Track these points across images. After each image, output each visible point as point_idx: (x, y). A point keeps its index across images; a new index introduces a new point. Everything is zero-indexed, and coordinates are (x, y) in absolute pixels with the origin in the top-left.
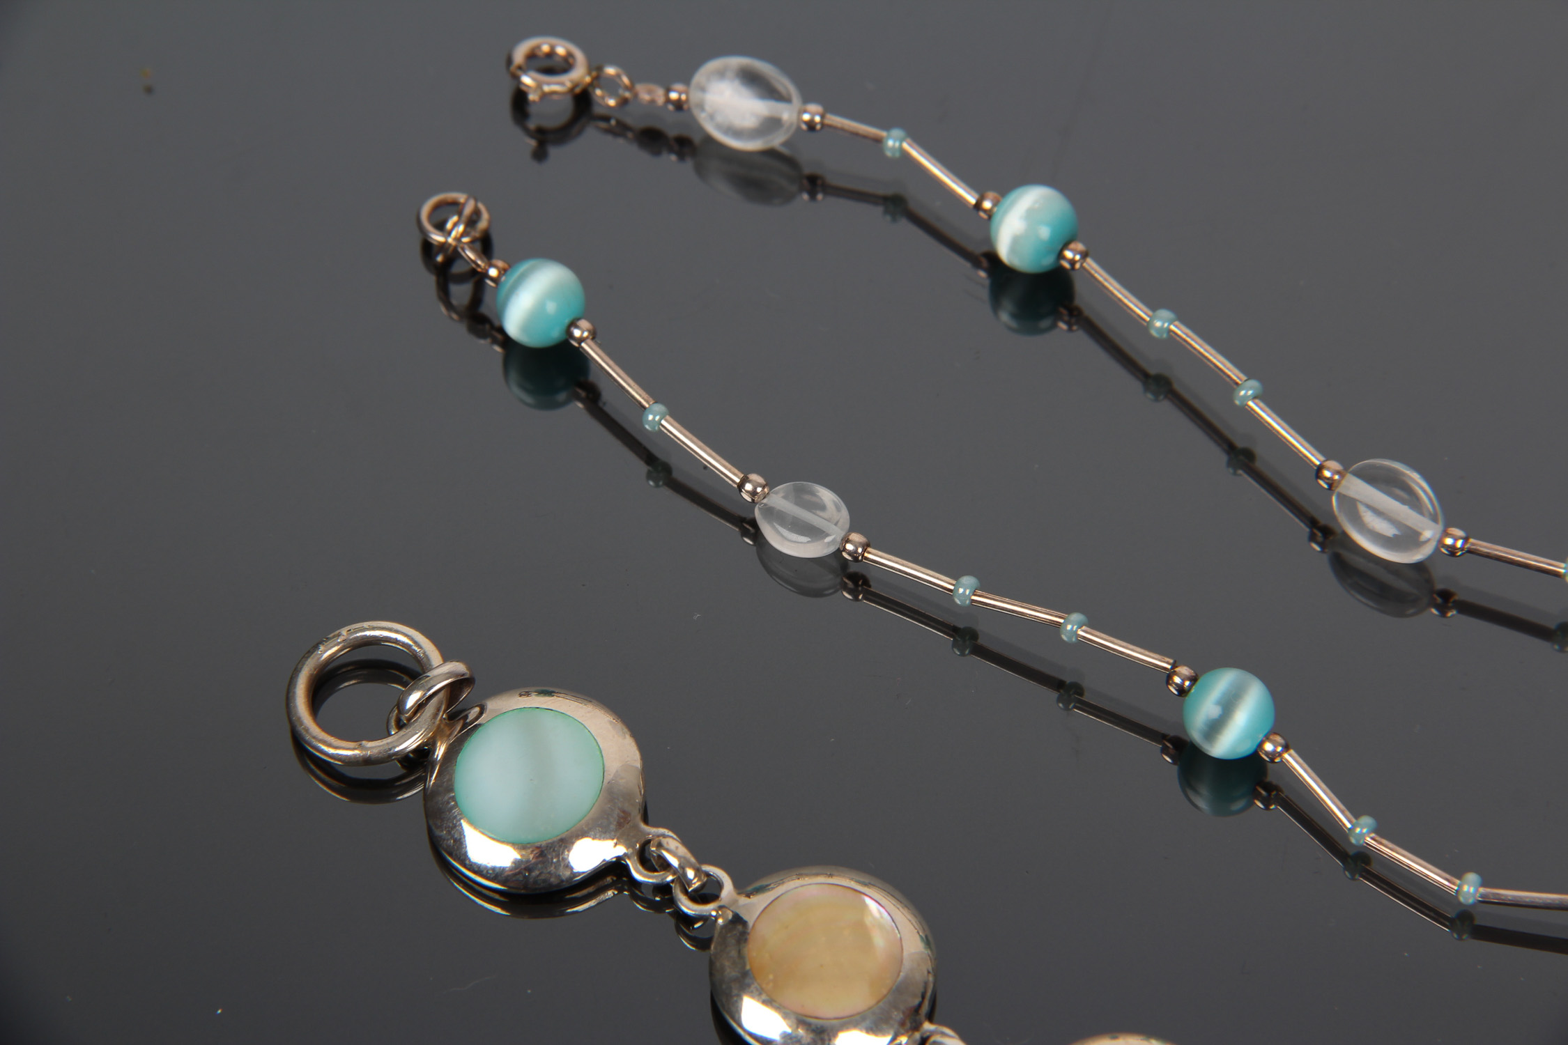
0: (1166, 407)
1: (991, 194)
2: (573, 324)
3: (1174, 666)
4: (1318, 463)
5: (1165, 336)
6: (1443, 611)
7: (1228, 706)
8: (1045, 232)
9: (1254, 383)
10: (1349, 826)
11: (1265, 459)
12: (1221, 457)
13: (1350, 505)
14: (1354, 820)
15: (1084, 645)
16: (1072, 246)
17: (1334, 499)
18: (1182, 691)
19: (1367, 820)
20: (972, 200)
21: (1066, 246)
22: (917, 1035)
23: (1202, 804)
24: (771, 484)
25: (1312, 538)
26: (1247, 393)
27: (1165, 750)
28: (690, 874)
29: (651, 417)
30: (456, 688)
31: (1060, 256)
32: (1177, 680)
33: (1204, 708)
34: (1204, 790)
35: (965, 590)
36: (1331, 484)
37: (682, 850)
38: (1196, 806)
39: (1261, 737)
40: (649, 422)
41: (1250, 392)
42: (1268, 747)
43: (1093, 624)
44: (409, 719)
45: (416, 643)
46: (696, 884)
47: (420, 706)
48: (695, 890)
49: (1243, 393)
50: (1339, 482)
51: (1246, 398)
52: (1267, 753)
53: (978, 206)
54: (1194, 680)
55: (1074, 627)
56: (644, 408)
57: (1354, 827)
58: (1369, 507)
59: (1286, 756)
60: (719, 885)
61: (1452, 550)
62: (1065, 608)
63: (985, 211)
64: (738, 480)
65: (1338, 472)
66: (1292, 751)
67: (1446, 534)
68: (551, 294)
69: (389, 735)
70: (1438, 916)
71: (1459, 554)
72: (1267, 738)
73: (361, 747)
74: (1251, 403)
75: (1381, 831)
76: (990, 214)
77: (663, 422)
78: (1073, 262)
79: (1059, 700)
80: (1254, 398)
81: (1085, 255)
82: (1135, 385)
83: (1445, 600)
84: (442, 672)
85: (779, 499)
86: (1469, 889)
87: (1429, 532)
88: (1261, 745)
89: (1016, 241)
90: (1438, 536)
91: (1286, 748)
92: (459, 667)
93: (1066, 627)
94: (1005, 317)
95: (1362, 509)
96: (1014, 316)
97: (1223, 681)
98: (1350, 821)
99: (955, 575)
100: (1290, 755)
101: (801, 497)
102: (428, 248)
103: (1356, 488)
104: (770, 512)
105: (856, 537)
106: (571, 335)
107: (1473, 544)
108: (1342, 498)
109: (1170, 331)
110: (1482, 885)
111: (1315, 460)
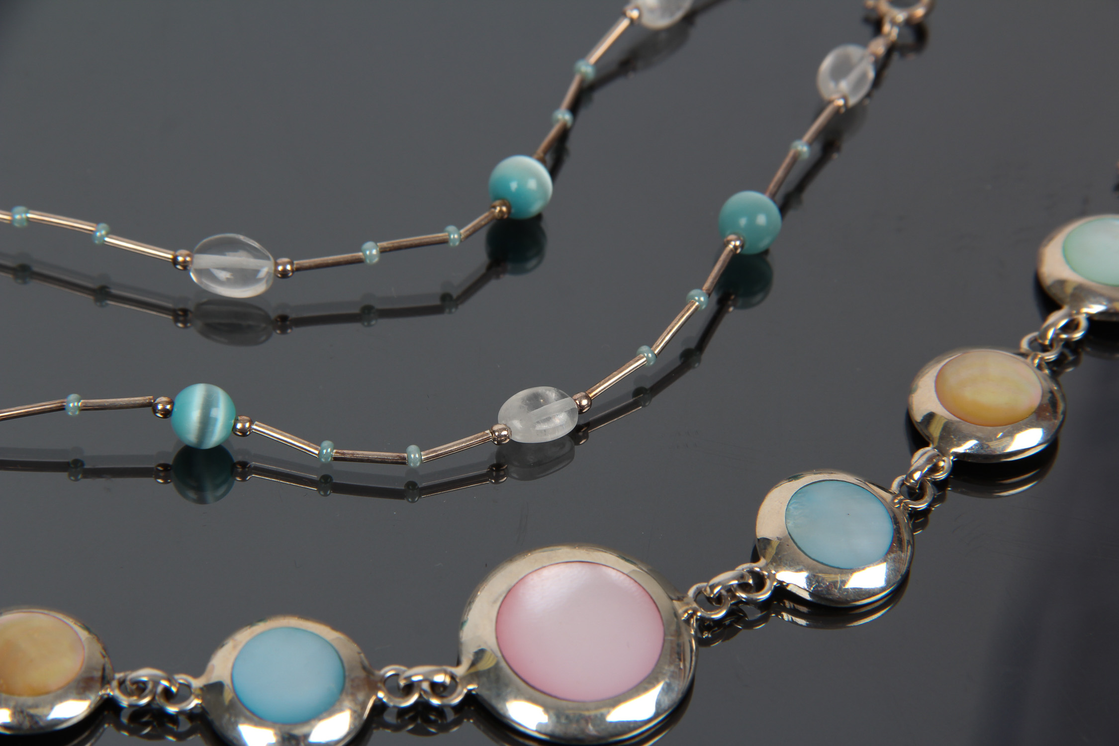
3: (155, 399)
4: (171, 256)
5: (25, 224)
6: (284, 330)
9: (102, 225)
10: (317, 452)
13: (204, 273)
14: (319, 448)
17: (192, 275)
18: (167, 414)
19: (326, 444)
22: (116, 684)
25: (176, 320)
32: (160, 408)
36: (185, 265)
39: (233, 422)
41: (103, 232)
42: (240, 426)
49: (99, 234)
50: (192, 262)
51: (102, 237)
52: (240, 431)
54: (172, 403)
55: (75, 403)
57: (320, 451)
58: (218, 269)
59: (254, 427)
61: (284, 274)
65: (188, 255)
66: (256, 423)
67: (277, 265)
71: (290, 274)
72: (237, 420)
74: (107, 239)
79: (70, 476)
80: (107, 235)
83: (284, 322)
87: (265, 268)
90: (273, 268)
91: (252, 423)
93: (69, 406)
98: (316, 449)
100: (256, 425)
103: (205, 260)
107: (297, 264)
108: (197, 271)
109: (28, 219)
110: (422, 450)
111: (168, 255)
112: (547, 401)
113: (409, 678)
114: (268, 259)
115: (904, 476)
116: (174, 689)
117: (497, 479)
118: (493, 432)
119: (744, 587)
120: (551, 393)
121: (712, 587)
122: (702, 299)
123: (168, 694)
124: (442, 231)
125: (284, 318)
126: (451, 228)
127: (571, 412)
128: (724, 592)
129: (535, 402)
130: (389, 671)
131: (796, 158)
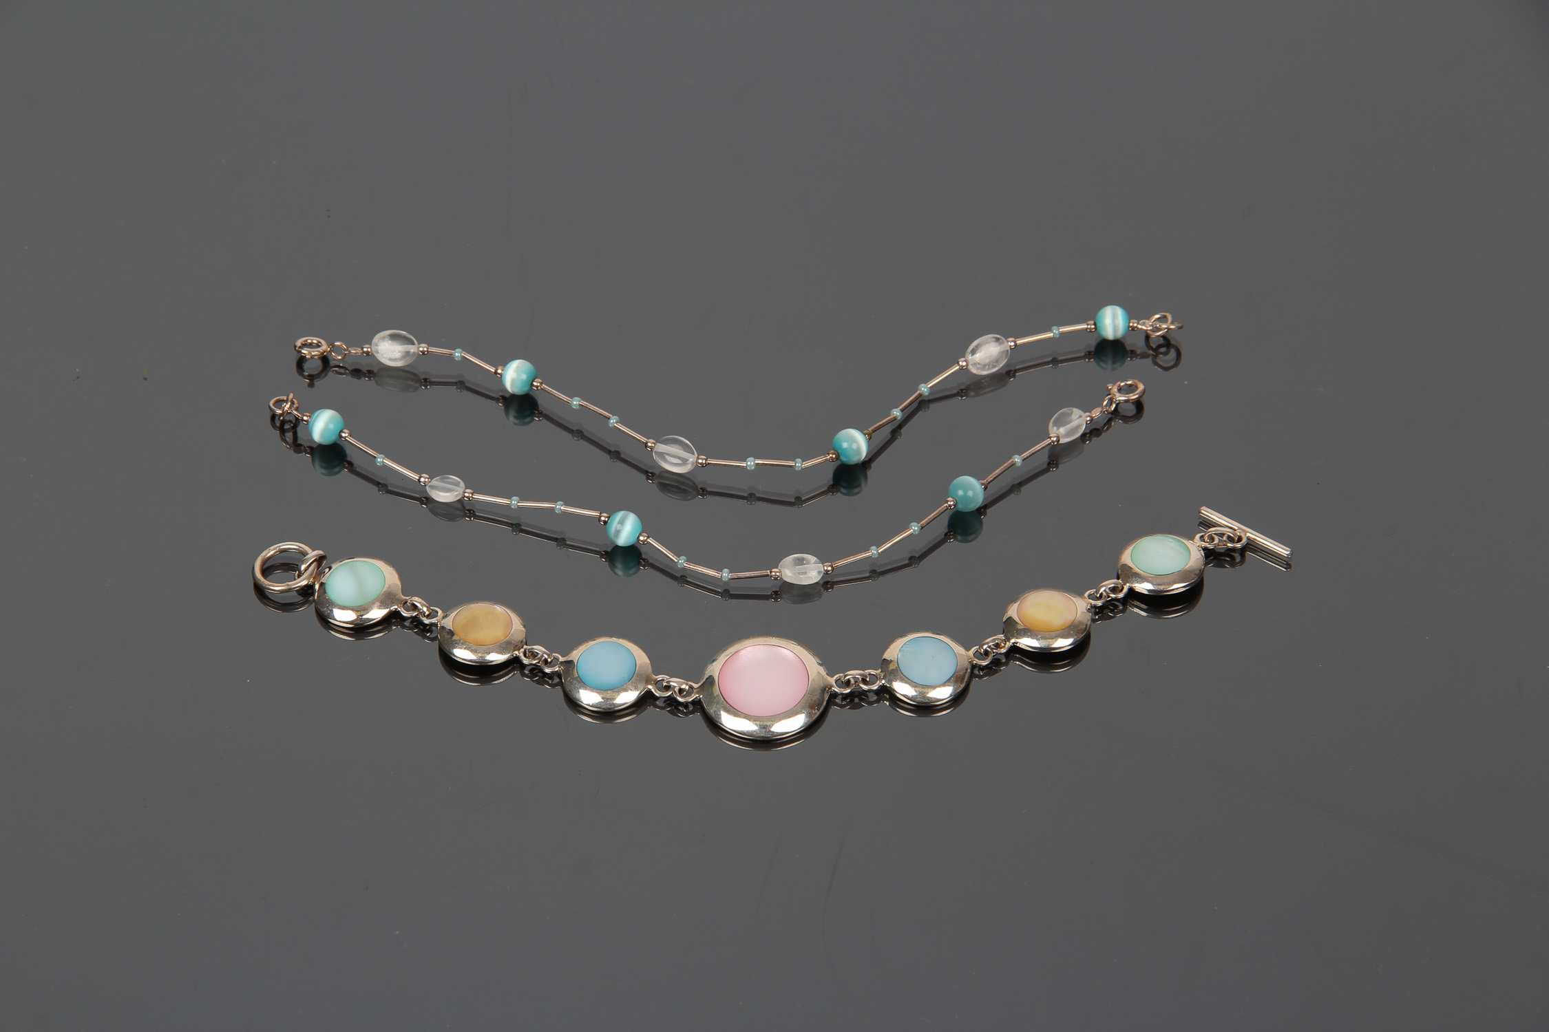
0: (583, 443)
1: (500, 367)
2: (341, 431)
3: (601, 514)
5: (579, 408)
7: (622, 522)
8: (524, 377)
9: (616, 416)
10: (676, 561)
11: (625, 450)
12: (606, 457)
13: (662, 455)
15: (564, 513)
16: (536, 380)
17: (653, 455)
18: (605, 522)
19: (683, 558)
20: (493, 370)
21: (533, 381)
22: (522, 650)
23: (620, 573)
24: (431, 478)
25: (648, 479)
26: (613, 421)
27: (601, 557)
28: (425, 609)
29: (379, 460)
30: (320, 560)
31: (532, 385)
32: (603, 519)
33: (614, 525)
34: (619, 565)
35: (515, 502)
36: (651, 448)
37: (420, 600)
38: (616, 573)
39: (638, 534)
40: (378, 462)
41: (615, 420)
42: (641, 538)
43: (567, 504)
44: (303, 574)
45: (301, 547)
46: (427, 613)
47: (306, 569)
48: (428, 615)
49: (612, 421)
50: (655, 447)
51: (614, 423)
52: (642, 541)
53: (496, 373)
54: (609, 518)
55: (560, 507)
56: (375, 457)
57: (678, 561)
58: (668, 454)
59: (648, 540)
60: (437, 612)
61: (701, 465)
62: (555, 502)
63: (499, 374)
64: (417, 478)
65: (654, 443)
66: (651, 538)
67: (698, 458)
68: (330, 420)
69: (295, 580)
70: (716, 593)
71: (704, 466)
72: (640, 535)
73: (288, 585)
74: (616, 425)
75: (689, 561)
76: (501, 374)
77: (384, 461)
78: (537, 387)
80: (617, 423)
81: (541, 383)
82: (569, 436)
84: (313, 554)
85: (435, 482)
86: (726, 575)
87: (692, 459)
88: (638, 537)
89: (513, 381)
90: (695, 460)
91: (648, 537)
92: (321, 552)
93: (558, 508)
94: (511, 419)
95: (667, 457)
96: (516, 417)
97: (620, 515)
98: (677, 559)
99: (509, 498)
100: (650, 540)
101: (442, 480)
102: (273, 417)
103: (661, 448)
104: (432, 487)
105: (468, 490)
106: (341, 437)
107: (708, 461)
108: (657, 453)
109: (580, 405)
110: (730, 573)
111: (644, 440)
112: (808, 563)
113: (668, 682)
114: (693, 453)
115: (978, 647)
116: (549, 660)
117: (776, 599)
118: (771, 572)
119: (864, 681)
120: (813, 559)
121: (846, 676)
122: (916, 528)
123: (546, 662)
124: (793, 460)
125: (703, 489)
126: (798, 460)
127: (819, 572)
128: (852, 681)
129: (800, 562)
130: (659, 678)
131: (1013, 464)
